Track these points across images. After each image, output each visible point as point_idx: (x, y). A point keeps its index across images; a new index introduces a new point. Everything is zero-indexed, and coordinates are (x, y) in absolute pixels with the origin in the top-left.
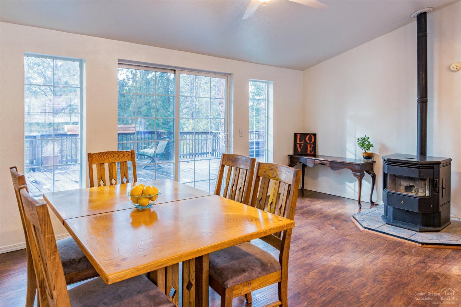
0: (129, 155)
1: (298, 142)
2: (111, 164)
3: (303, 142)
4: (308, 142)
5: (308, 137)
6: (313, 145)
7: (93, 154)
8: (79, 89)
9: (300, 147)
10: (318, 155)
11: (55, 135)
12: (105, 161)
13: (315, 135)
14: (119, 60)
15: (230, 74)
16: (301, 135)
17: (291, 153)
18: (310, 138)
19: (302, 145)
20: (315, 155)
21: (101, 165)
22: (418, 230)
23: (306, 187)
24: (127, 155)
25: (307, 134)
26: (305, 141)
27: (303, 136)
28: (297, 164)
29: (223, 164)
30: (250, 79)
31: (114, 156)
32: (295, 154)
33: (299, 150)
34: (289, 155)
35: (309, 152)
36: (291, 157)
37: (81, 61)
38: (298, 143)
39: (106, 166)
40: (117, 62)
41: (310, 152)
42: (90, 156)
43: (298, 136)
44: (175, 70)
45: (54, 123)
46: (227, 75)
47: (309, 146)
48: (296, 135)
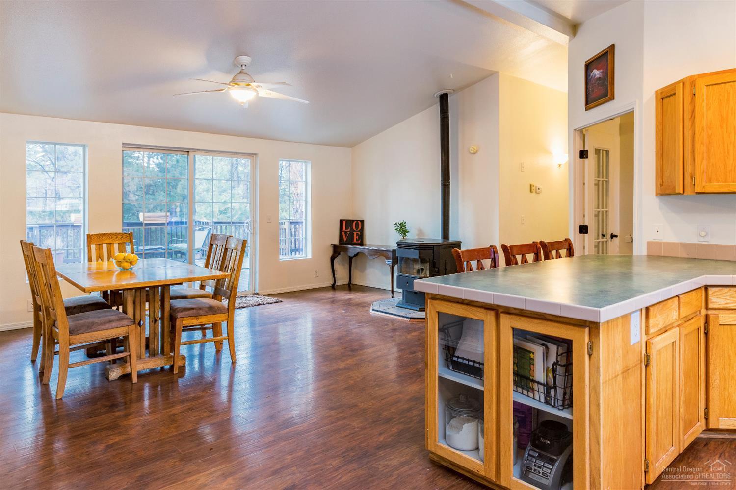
0: (127, 236)
1: (344, 229)
2: (109, 244)
3: (349, 230)
4: (355, 229)
5: (355, 223)
6: (359, 233)
7: (92, 235)
8: (82, 174)
9: (346, 235)
10: (366, 244)
11: (57, 226)
12: (104, 242)
13: (362, 221)
14: (123, 144)
15: (256, 154)
16: (347, 221)
17: (336, 242)
18: (357, 225)
19: (348, 233)
20: (362, 244)
21: (99, 245)
22: (418, 309)
23: (353, 282)
24: (125, 237)
25: (354, 221)
26: (352, 229)
27: (350, 222)
28: (341, 253)
29: (212, 243)
30: (280, 159)
31: (112, 238)
32: (340, 243)
33: (345, 239)
34: (332, 245)
35: (355, 241)
36: (335, 247)
37: (84, 146)
38: (344, 231)
39: (105, 246)
40: (122, 146)
41: (357, 240)
42: (89, 237)
43: (344, 222)
44: (188, 152)
45: (56, 211)
46: (252, 155)
47: (355, 233)
48: (341, 221)
